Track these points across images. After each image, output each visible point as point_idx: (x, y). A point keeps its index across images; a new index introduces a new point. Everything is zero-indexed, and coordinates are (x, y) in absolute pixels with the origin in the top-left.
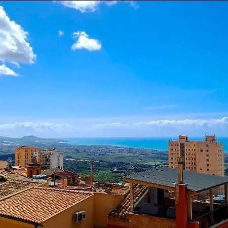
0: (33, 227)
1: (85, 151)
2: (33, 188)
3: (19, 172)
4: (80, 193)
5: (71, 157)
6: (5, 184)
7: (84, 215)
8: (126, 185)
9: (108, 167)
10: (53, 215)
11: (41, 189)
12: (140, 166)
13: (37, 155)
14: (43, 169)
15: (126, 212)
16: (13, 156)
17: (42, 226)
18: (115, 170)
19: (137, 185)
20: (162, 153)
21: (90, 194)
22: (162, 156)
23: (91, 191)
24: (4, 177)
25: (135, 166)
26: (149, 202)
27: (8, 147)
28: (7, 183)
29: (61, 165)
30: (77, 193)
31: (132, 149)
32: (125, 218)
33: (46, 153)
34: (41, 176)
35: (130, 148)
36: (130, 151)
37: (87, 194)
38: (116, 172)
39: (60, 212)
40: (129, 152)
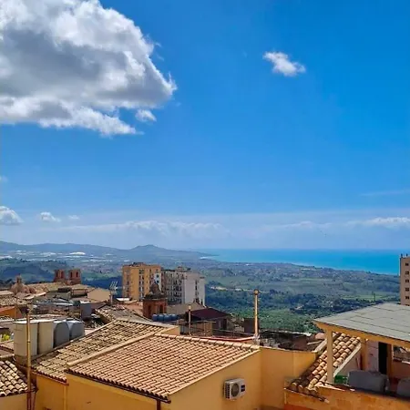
0: (154, 402)
1: (243, 274)
2: (153, 336)
3: (130, 308)
4: (236, 347)
5: (219, 284)
6: (106, 328)
7: (243, 386)
8: (319, 336)
9: (285, 303)
10: (188, 384)
11: (167, 338)
12: (345, 302)
13: (159, 279)
14: (170, 303)
15: (318, 385)
16: (119, 280)
17: (169, 402)
18: (299, 308)
19: (339, 335)
20: (387, 279)
21: (252, 350)
22: (388, 284)
23: (255, 343)
24: (105, 315)
25: (336, 302)
26: (362, 367)
27: (111, 264)
28: (109, 325)
29: (202, 297)
30: (231, 347)
31: (330, 270)
32: (317, 396)
33: (174, 275)
34: (166, 316)
35: (326, 270)
36: (327, 273)
37: (247, 349)
38: (300, 312)
39: (200, 378)
40: (323, 277)
